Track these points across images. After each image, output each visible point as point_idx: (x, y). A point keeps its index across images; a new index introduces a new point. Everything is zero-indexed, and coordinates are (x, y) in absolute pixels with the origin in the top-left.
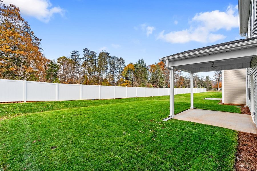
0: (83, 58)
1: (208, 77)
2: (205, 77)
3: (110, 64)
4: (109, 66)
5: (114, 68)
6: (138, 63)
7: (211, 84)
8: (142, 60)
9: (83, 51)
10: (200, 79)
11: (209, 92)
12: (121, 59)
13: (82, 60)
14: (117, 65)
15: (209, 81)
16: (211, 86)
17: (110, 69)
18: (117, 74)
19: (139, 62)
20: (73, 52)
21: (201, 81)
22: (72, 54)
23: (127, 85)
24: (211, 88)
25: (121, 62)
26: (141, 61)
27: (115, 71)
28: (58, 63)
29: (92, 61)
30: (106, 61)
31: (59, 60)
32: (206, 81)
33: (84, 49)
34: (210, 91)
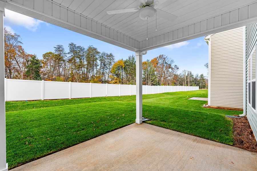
0: (69, 53)
1: (202, 75)
2: (199, 75)
3: (100, 60)
4: (99, 62)
5: (105, 65)
6: (128, 59)
7: (205, 82)
8: (133, 56)
9: (69, 46)
10: (194, 77)
11: (201, 91)
12: (111, 55)
13: (67, 55)
14: (107, 61)
15: (203, 79)
16: (205, 84)
17: (100, 65)
18: (108, 71)
19: (130, 59)
20: (56, 47)
21: (195, 79)
22: (56, 49)
23: (116, 83)
24: (205, 86)
25: (111, 58)
26: (131, 58)
27: (106, 68)
28: (43, 59)
29: (80, 57)
30: (96, 57)
31: (45, 56)
32: (200, 79)
33: (70, 43)
34: (203, 89)
